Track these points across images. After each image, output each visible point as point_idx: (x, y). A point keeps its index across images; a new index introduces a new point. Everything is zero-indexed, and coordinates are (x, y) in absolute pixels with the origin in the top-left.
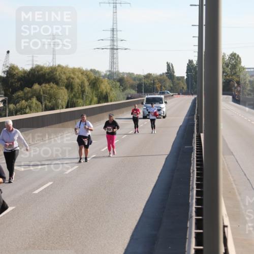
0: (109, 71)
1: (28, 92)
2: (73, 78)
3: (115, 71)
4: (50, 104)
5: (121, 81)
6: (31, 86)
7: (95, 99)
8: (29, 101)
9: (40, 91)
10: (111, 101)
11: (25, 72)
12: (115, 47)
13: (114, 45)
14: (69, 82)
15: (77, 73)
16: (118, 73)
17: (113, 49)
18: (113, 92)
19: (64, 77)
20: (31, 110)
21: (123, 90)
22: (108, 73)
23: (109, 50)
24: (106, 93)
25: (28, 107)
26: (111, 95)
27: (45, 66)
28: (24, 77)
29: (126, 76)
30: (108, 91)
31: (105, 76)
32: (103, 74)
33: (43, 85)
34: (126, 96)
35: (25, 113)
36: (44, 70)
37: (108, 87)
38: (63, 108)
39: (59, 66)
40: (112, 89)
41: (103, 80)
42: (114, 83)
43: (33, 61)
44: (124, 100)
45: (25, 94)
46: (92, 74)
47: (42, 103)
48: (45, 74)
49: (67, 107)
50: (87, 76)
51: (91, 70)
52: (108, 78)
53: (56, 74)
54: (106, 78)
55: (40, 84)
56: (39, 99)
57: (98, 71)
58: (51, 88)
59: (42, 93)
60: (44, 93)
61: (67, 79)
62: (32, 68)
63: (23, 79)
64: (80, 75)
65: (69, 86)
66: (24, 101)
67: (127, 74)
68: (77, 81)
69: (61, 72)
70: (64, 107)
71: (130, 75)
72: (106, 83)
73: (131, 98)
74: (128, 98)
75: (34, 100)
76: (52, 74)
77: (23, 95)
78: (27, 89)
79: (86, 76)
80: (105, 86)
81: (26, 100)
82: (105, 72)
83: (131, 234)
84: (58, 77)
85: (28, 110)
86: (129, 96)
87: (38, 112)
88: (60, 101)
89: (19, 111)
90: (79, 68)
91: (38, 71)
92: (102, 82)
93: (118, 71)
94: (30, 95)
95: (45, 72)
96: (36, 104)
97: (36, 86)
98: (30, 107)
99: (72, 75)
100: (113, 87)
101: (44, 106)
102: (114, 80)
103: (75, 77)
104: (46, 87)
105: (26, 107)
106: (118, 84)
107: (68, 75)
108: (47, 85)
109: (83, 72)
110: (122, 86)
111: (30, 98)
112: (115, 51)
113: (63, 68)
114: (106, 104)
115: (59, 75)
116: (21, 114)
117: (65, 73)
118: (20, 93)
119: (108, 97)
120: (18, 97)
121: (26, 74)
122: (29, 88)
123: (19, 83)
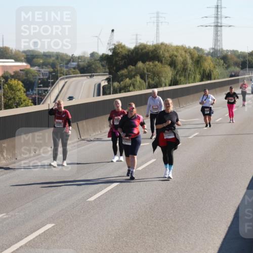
0: (213, 49)
1: (132, 71)
2: (176, 56)
3: (218, 48)
4: (153, 82)
5: (225, 59)
6: (135, 64)
7: (198, 77)
8: (133, 79)
9: (144, 69)
10: (215, 79)
11: (129, 50)
12: (219, 25)
13: (218, 22)
14: (172, 60)
15: (180, 51)
16: (222, 51)
17: (217, 26)
18: (217, 70)
19: (167, 55)
20: (134, 88)
21: (227, 68)
22: (212, 51)
23: (213, 27)
24: (210, 70)
25: (132, 85)
26: (214, 73)
27: (149, 44)
28: (128, 55)
29: (229, 53)
30: (212, 69)
31: (208, 54)
32: (206, 52)
33: (147, 63)
34: (230, 74)
35: (129, 91)
36: (147, 48)
37: (212, 65)
38: (166, 86)
39: (162, 44)
40: (216, 66)
41: (207, 58)
42: (218, 61)
43: (137, 39)
44: (227, 77)
45: (129, 72)
46: (196, 52)
47: (145, 82)
48: (149, 53)
49: (170, 85)
50: (191, 54)
51: (195, 48)
52: (212, 56)
53: (160, 52)
54: (210, 56)
55: (144, 62)
56: (142, 77)
57: (201, 49)
58: (155, 66)
59: (145, 71)
60: (147, 71)
61: (170, 57)
62: (136, 46)
63: (127, 57)
64: (183, 53)
65: (173, 64)
66: (128, 79)
67: (231, 51)
68: (180, 59)
69: (165, 51)
70: (167, 84)
71: (234, 52)
72: (210, 61)
73: (234, 76)
74: (231, 76)
75: (138, 78)
76: (155, 53)
77: (127, 73)
78: (131, 67)
79: (189, 54)
80: (208, 64)
81: (130, 79)
82: (208, 50)
83: (234, 213)
84: (162, 56)
85: (131, 88)
86: (233, 74)
87: (141, 90)
88: (163, 79)
89: (123, 89)
90: (182, 46)
91: (142, 49)
92: (205, 60)
93: (222, 49)
94: (133, 73)
95: (148, 50)
96: (140, 82)
97: (140, 64)
98: (134, 85)
99: (175, 53)
100: (217, 65)
101: (147, 84)
102: (218, 57)
103: (178, 55)
104: (149, 64)
105: (130, 85)
106: (222, 62)
107: (172, 53)
108: (151, 63)
109: (186, 50)
110: (226, 64)
111: (134, 76)
112: (219, 28)
113: (166, 45)
114: (209, 82)
115: (163, 54)
116: (125, 92)
117: (168, 51)
118: (124, 71)
119: (211, 74)
120: (122, 75)
121: (130, 53)
122: (133, 66)
123: (123, 62)
